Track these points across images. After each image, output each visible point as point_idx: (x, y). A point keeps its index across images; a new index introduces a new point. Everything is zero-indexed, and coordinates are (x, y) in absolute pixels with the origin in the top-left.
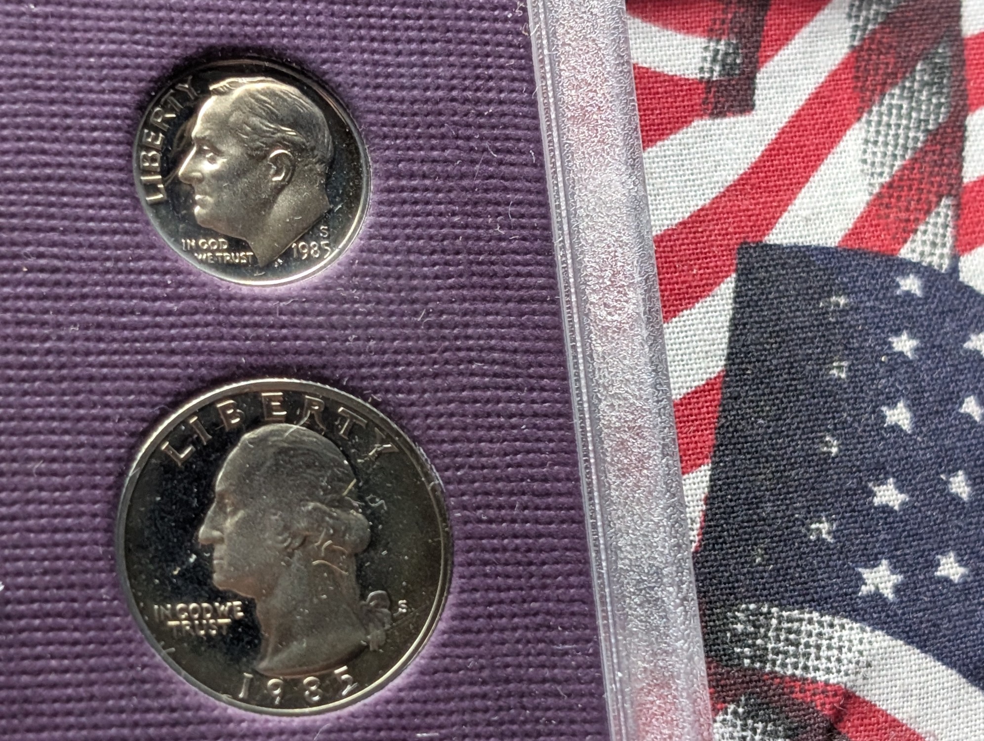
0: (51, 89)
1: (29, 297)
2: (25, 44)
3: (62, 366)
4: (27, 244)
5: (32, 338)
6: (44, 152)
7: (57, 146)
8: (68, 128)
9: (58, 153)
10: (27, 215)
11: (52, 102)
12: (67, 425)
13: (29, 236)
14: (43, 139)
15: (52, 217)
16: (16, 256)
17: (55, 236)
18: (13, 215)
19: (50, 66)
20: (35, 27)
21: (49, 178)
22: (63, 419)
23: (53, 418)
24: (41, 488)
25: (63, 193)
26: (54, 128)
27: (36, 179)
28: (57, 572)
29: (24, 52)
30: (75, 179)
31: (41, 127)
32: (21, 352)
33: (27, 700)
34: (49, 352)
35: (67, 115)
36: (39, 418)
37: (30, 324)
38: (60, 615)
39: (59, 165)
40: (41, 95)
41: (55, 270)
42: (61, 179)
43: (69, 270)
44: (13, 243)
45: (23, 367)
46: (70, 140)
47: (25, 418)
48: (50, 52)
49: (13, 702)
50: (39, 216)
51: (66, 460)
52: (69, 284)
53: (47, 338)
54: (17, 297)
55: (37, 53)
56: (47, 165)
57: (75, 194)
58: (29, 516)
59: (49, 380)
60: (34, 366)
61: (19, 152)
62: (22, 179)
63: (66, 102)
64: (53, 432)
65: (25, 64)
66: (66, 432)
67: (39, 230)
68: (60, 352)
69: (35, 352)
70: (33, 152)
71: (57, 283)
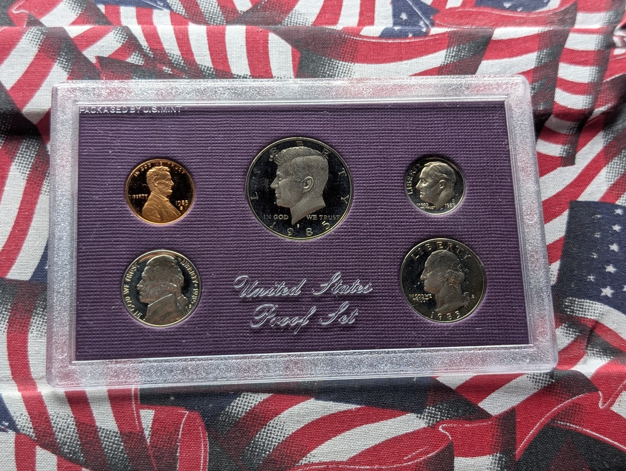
0: (385, 167)
1: (379, 219)
2: (378, 156)
3: (387, 235)
4: (379, 205)
5: (380, 229)
6: (383, 183)
7: (386, 181)
8: (389, 177)
9: (386, 183)
10: (379, 198)
11: (385, 170)
12: (388, 250)
13: (379, 204)
14: (382, 180)
15: (384, 199)
16: (376, 209)
17: (385, 203)
18: (375, 199)
19: (384, 161)
20: (381, 152)
21: (384, 189)
22: (387, 248)
23: (384, 248)
24: (382, 265)
25: (387, 193)
26: (385, 177)
27: (381, 189)
28: (386, 286)
29: (378, 158)
30: (390, 189)
31: (382, 176)
32: (377, 232)
33: (378, 317)
34: (384, 232)
35: (388, 173)
36: (381, 248)
37: (379, 225)
38: (386, 296)
39: (386, 186)
40: (382, 169)
41: (385, 212)
42: (387, 189)
43: (389, 212)
44: (375, 205)
45: (377, 236)
46: (389, 180)
47: (378, 248)
48: (384, 158)
49: (375, 317)
50: (381, 199)
51: (388, 258)
52: (389, 215)
53: (383, 229)
54: (376, 219)
55: (381, 158)
56: (383, 186)
57: (390, 193)
58: (379, 272)
59: (384, 239)
60: (380, 236)
61: (377, 183)
62: (377, 190)
63: (388, 170)
64: (384, 252)
65: (378, 161)
66: (388, 252)
67: (382, 202)
68: (387, 232)
69: (380, 232)
70: (380, 183)
71: (386, 215)
